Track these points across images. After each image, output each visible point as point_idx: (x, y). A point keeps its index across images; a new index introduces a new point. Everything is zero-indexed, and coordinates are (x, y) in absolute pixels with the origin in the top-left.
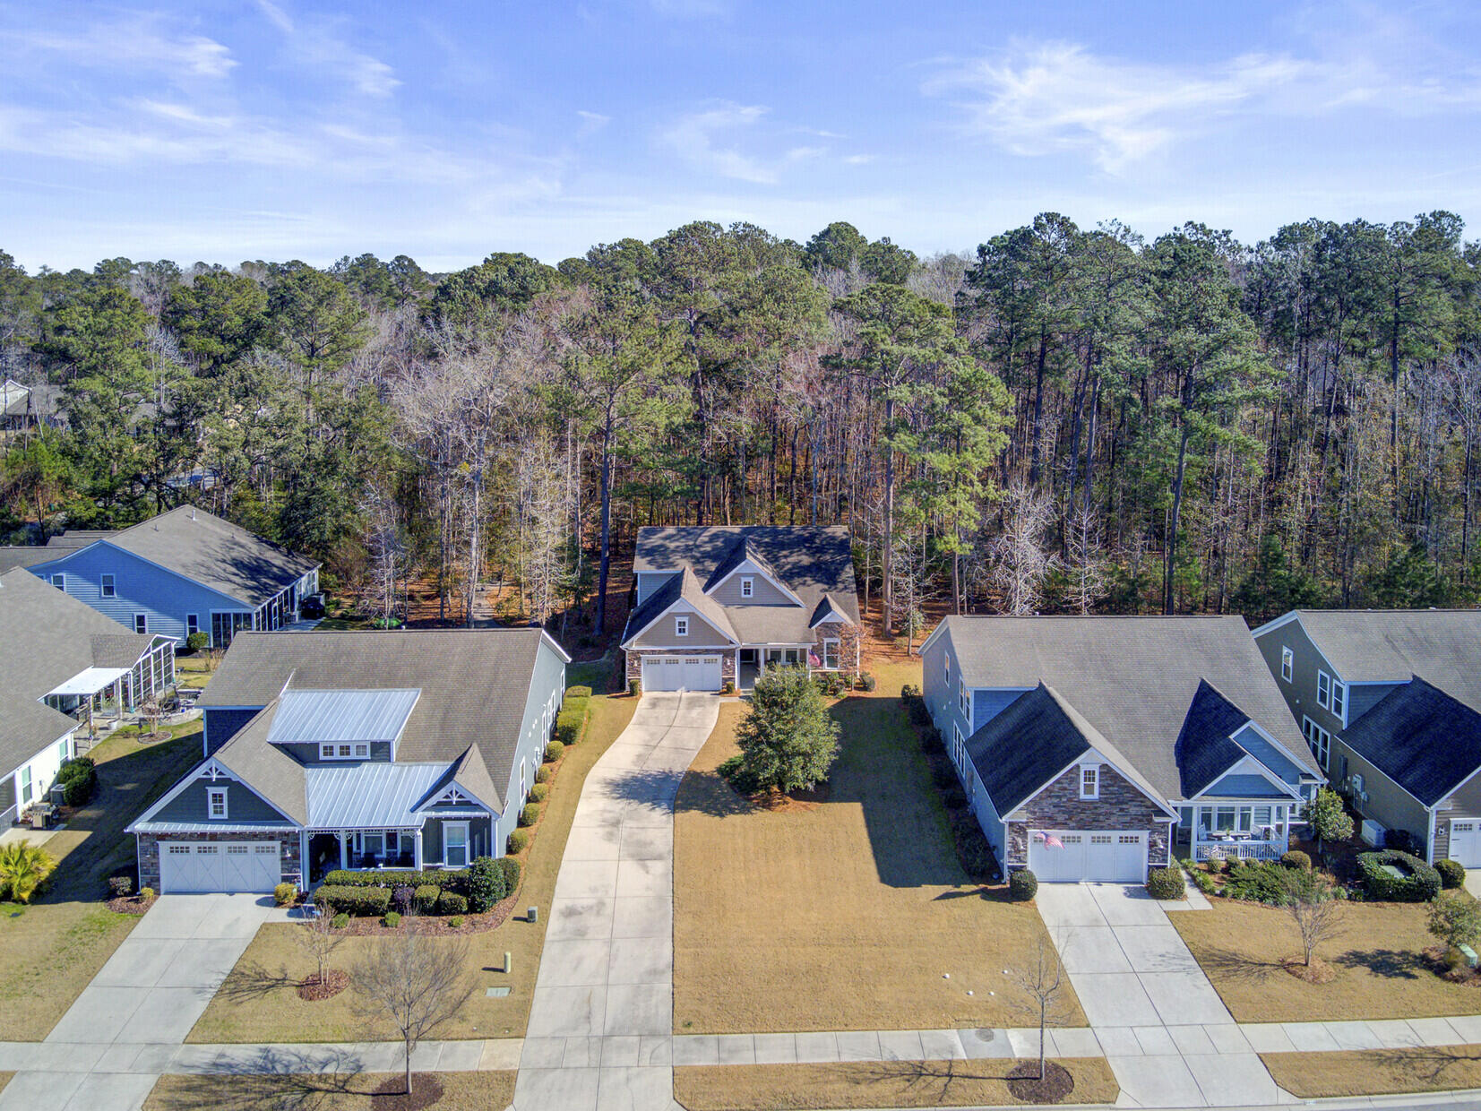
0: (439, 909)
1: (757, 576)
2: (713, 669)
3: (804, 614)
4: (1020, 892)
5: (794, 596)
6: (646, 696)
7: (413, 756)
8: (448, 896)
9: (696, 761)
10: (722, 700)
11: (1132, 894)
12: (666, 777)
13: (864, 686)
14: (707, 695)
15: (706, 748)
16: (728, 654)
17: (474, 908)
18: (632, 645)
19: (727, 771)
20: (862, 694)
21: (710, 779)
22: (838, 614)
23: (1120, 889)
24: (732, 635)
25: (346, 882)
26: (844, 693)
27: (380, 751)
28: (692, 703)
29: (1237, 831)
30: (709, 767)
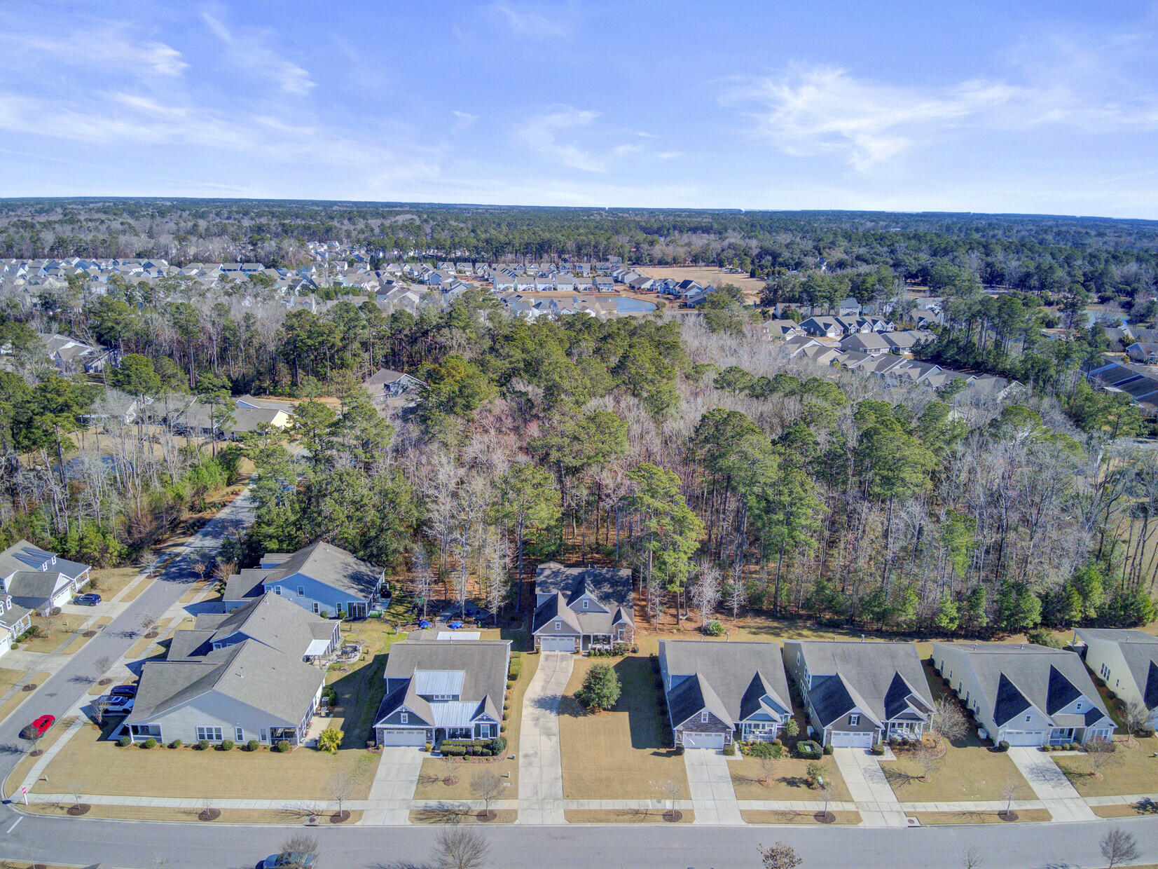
0: (482, 754)
1: (590, 600)
2: (571, 643)
3: (610, 617)
4: (679, 751)
5: (607, 608)
6: (543, 654)
7: (467, 699)
8: (485, 750)
9: (566, 690)
10: (575, 657)
11: (717, 753)
12: (554, 698)
13: (634, 651)
14: (568, 653)
15: (569, 684)
16: (578, 637)
17: (493, 754)
18: (537, 633)
19: (578, 696)
20: (633, 655)
21: (571, 699)
22: (625, 618)
23: (714, 751)
24: (578, 629)
25: (449, 745)
26: (626, 655)
27: (455, 698)
28: (563, 658)
29: (761, 729)
30: (570, 694)
